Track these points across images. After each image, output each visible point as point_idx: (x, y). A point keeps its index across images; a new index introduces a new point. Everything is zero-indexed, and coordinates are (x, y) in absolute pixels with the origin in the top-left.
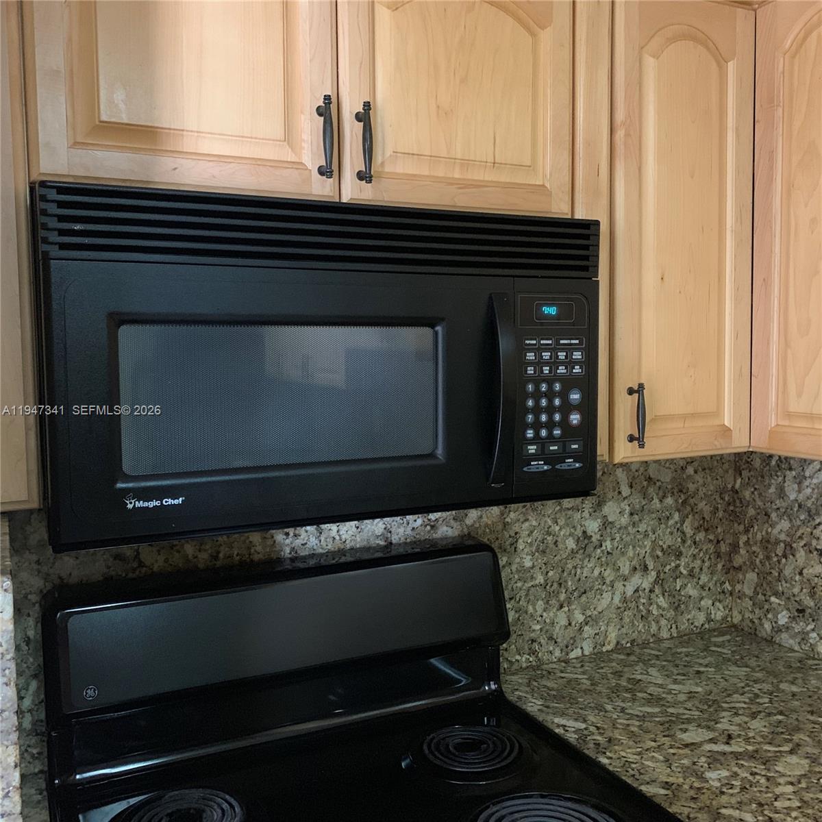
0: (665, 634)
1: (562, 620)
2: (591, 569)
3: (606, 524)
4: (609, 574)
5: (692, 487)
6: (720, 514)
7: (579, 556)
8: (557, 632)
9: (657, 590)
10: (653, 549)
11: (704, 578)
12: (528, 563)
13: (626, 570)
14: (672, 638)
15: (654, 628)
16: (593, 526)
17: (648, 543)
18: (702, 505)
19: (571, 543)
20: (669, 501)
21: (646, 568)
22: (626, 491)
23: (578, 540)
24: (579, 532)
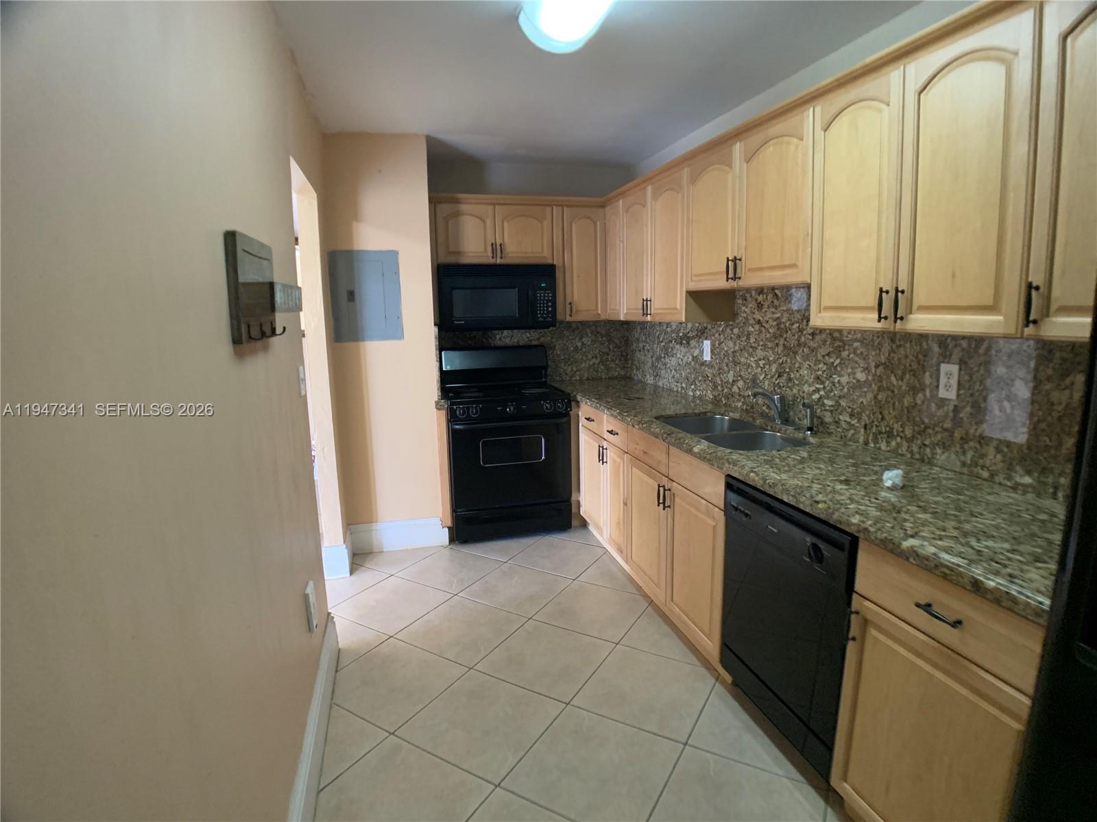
15: (600, 375)
18: (616, 340)
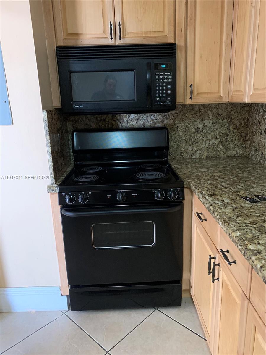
0: (222, 156)
1: (190, 148)
2: (199, 137)
3: (204, 125)
4: (205, 139)
5: (233, 117)
6: (243, 125)
7: (196, 133)
8: (188, 151)
9: (220, 144)
10: (219, 133)
11: (236, 142)
12: (181, 134)
13: (210, 138)
14: (224, 157)
16: (200, 126)
17: (218, 132)
19: (193, 130)
20: (225, 120)
21: (216, 138)
22: (211, 117)
23: (196, 129)
24: (196, 127)
